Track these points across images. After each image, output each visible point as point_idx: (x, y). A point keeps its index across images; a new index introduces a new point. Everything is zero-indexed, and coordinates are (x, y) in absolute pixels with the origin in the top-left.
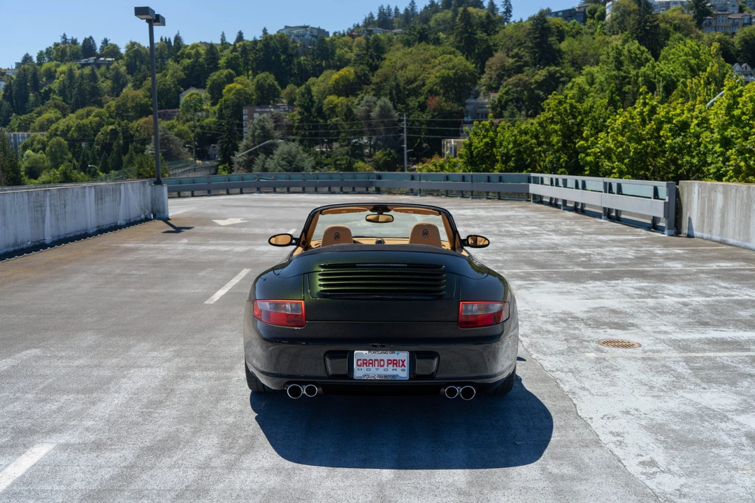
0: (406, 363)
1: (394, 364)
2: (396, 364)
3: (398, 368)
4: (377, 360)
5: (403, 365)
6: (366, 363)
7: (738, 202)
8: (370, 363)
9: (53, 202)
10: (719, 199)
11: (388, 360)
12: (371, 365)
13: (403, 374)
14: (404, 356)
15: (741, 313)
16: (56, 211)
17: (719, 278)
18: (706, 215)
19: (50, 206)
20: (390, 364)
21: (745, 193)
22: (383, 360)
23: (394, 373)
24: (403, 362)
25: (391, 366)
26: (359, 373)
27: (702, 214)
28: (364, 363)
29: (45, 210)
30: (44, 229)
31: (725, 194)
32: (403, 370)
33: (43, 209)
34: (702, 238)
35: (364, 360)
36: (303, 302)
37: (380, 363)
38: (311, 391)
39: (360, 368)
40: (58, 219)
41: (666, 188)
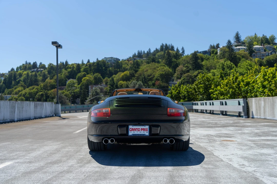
0: (148, 130)
1: (143, 130)
2: (144, 130)
3: (145, 132)
4: (137, 129)
5: (147, 130)
6: (133, 130)
7: (269, 103)
8: (134, 130)
9: (18, 106)
10: (263, 103)
11: (141, 129)
12: (135, 131)
13: (147, 133)
14: (147, 127)
15: (274, 133)
16: (19, 109)
17: (264, 126)
18: (258, 110)
19: (17, 107)
20: (142, 130)
21: (272, 100)
22: (139, 129)
23: (144, 133)
24: (147, 129)
25: (142, 131)
26: (131, 133)
27: (257, 109)
28: (132, 130)
29: (15, 109)
30: (14, 115)
31: (264, 101)
32: (147, 132)
33: (15, 108)
34: (257, 118)
35: (132, 129)
36: (109, 109)
37: (138, 130)
38: (112, 141)
39: (131, 132)
40: (20, 112)
41: (242, 101)
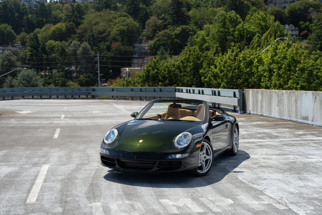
7: (267, 98)
10: (260, 96)
17: (255, 127)
18: (255, 104)
21: (269, 93)
34: (254, 114)
41: (238, 92)
